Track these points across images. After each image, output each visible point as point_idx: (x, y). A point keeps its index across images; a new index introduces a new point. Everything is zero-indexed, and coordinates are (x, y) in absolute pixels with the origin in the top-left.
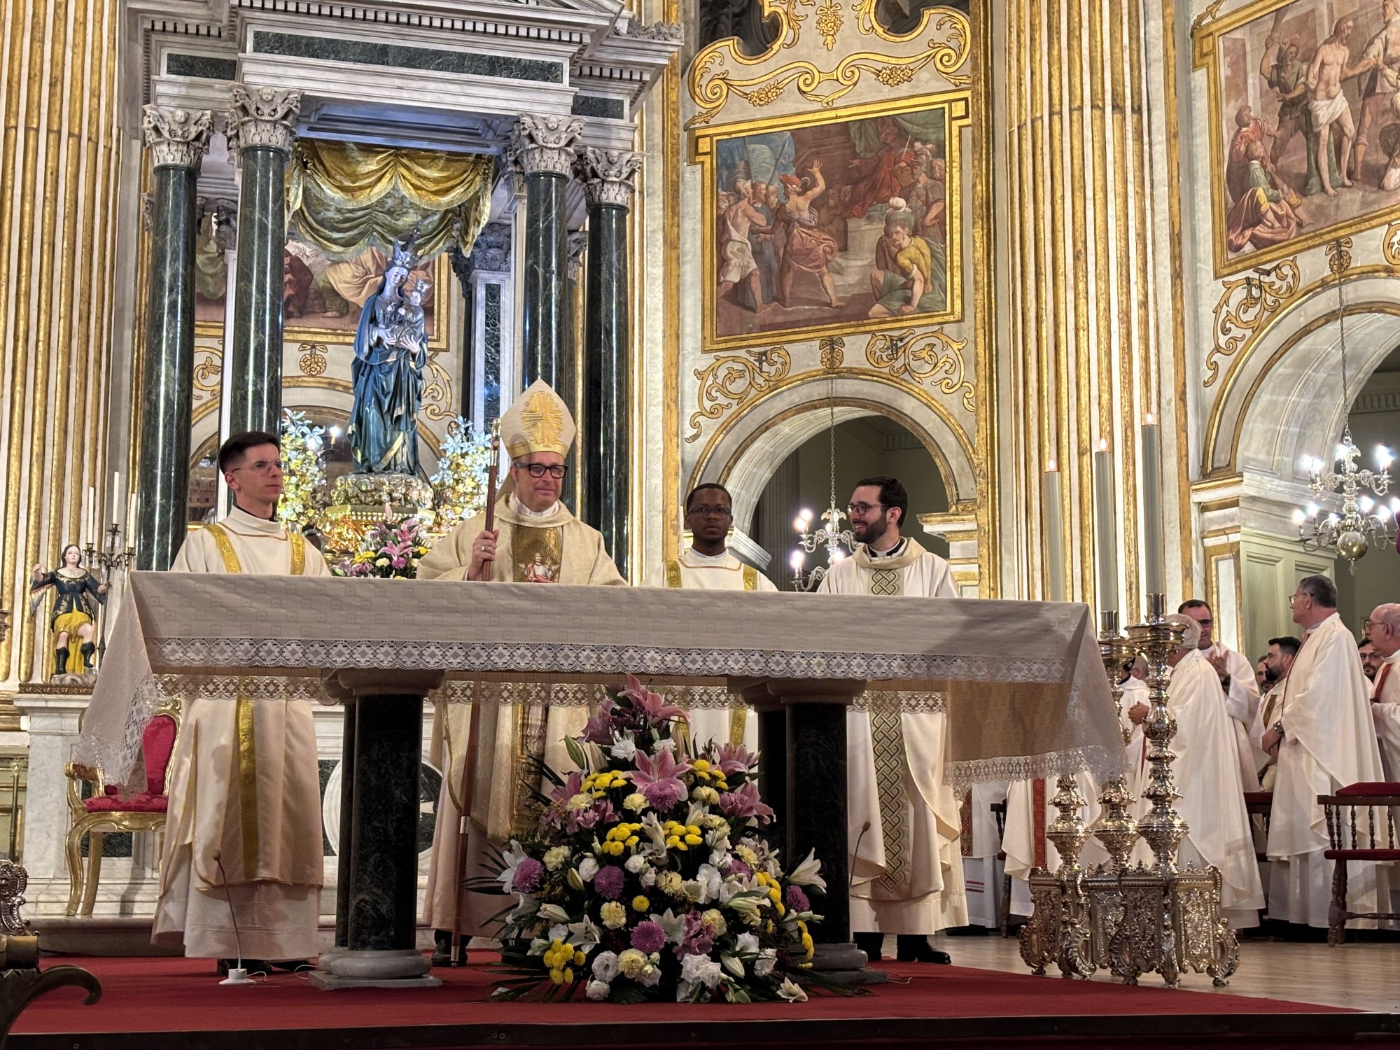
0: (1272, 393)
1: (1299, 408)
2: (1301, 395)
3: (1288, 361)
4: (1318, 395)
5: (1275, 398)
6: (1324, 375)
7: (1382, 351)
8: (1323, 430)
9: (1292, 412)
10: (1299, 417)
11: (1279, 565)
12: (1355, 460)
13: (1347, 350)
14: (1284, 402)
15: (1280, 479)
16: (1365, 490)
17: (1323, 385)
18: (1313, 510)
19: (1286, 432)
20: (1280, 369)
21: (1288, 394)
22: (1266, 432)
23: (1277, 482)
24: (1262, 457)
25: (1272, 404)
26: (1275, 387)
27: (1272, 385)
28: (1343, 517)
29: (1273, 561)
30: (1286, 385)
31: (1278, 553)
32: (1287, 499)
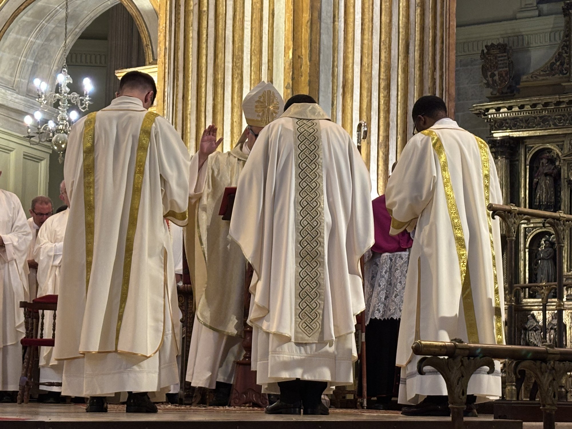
0: (17, 33)
1: (35, 46)
2: (36, 38)
3: (30, 12)
4: (48, 39)
5: (19, 37)
6: (53, 26)
7: (92, 15)
8: (49, 64)
9: (30, 48)
10: (34, 53)
11: (13, 154)
12: (69, 85)
13: (69, 11)
14: (25, 41)
15: (18, 93)
16: (73, 107)
17: (52, 33)
18: (39, 116)
19: (25, 62)
20: (25, 17)
21: (28, 36)
22: (11, 59)
23: (15, 95)
24: (7, 77)
25: (17, 41)
26: (19, 30)
27: (18, 26)
28: (57, 124)
29: (9, 150)
30: (28, 28)
31: (12, 145)
32: (21, 108)
